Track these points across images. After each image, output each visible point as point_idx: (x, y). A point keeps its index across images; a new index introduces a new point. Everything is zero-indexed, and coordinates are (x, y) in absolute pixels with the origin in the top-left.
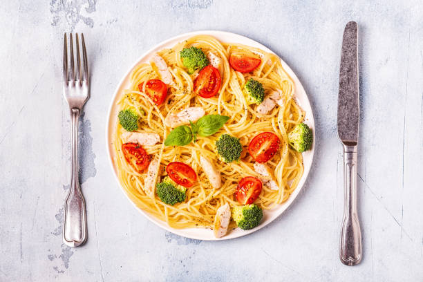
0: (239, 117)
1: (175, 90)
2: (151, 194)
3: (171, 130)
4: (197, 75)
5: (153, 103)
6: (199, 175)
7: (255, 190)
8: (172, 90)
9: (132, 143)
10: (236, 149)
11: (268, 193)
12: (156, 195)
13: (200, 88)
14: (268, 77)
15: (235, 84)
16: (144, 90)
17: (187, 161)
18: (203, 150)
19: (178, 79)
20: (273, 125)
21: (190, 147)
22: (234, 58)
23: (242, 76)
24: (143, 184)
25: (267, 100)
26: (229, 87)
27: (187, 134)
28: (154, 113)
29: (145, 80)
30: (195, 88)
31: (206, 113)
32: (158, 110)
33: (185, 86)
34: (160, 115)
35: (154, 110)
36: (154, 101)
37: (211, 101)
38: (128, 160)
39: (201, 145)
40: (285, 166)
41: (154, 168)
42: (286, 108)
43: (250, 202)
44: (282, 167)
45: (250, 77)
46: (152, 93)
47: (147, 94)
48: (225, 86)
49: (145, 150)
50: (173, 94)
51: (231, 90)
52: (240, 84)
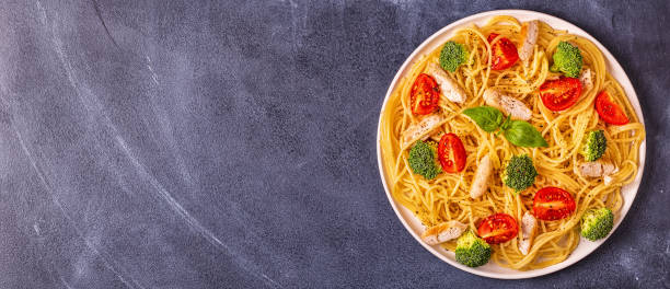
0: (556, 155)
1: (522, 72)
2: (404, 145)
3: (482, 104)
4: (557, 78)
5: (490, 63)
6: (467, 171)
7: (504, 235)
8: (518, 68)
9: (434, 81)
11: (513, 249)
12: (409, 150)
13: (551, 91)
14: (618, 144)
15: (583, 118)
16: (494, 41)
17: (468, 148)
18: (493, 153)
19: (535, 65)
20: (580, 193)
21: (484, 135)
22: (607, 96)
23: (596, 120)
24: (406, 128)
25: (598, 164)
26: (575, 118)
27: (497, 121)
28: (482, 73)
29: (504, 33)
30: (543, 87)
31: (530, 121)
32: (488, 75)
33: (535, 77)
34: (485, 80)
35: (485, 69)
36: (493, 62)
37: (545, 113)
38: (413, 92)
39: (496, 145)
40: (554, 240)
41: (432, 122)
42: (607, 190)
43: (488, 240)
44: (549, 239)
45: (603, 128)
46: (499, 52)
47: (493, 49)
48: (572, 113)
49: (439, 98)
50: (517, 73)
51: (574, 124)
52: (588, 126)
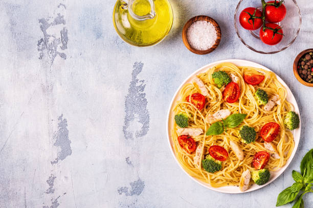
0: (252, 114)
1: (210, 99)
2: (199, 167)
3: (209, 125)
4: (224, 88)
5: (196, 109)
6: (229, 152)
7: (266, 160)
8: (208, 100)
9: (185, 135)
10: (253, 135)
11: (273, 161)
12: (202, 167)
13: (227, 97)
14: (269, 87)
15: (249, 93)
16: (190, 101)
17: (221, 144)
18: (231, 137)
19: (212, 92)
20: (275, 117)
21: (222, 136)
22: (247, 76)
23: (253, 88)
24: (193, 161)
25: (270, 101)
26: (245, 95)
27: (220, 127)
28: (198, 115)
29: (191, 94)
30: (223, 97)
31: (232, 113)
32: (200, 113)
33: (217, 96)
34: (202, 116)
35: (198, 113)
36: (197, 107)
37: (233, 105)
38: (182, 146)
39: (229, 134)
40: (284, 143)
41: (200, 150)
42: (282, 106)
43: (262, 168)
44: (282, 144)
45: (258, 88)
46: (196, 102)
47: (192, 103)
48: (243, 95)
49: (193, 139)
50: (209, 102)
51: (246, 97)
52: (252, 93)
